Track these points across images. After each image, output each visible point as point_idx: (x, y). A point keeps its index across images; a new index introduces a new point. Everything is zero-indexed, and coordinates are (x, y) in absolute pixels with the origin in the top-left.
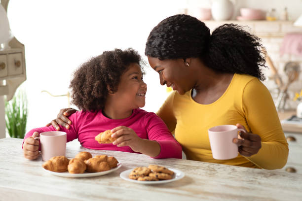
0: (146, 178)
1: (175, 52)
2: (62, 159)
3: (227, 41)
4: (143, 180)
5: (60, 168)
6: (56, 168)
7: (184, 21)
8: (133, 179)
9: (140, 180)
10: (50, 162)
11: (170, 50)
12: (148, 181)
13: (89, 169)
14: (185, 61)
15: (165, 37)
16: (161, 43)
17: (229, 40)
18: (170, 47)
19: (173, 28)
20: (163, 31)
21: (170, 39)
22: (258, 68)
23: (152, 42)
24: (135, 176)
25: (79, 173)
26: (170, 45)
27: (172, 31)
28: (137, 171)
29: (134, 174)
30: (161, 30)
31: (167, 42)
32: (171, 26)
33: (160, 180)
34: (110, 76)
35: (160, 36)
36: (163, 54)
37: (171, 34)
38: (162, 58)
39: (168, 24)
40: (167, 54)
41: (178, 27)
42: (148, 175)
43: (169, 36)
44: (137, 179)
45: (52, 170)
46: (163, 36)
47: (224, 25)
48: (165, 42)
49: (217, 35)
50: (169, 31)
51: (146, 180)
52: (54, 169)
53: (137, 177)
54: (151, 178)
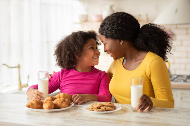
0: (98, 110)
1: (115, 35)
2: (38, 101)
3: (149, 35)
4: (97, 111)
5: (37, 107)
6: (35, 107)
7: (125, 18)
8: (91, 110)
9: (95, 111)
10: (31, 103)
11: (112, 34)
12: (100, 111)
13: (56, 107)
14: (120, 42)
15: (112, 25)
16: (108, 28)
17: (150, 35)
18: (113, 32)
19: (117, 21)
20: (111, 21)
21: (114, 27)
22: (166, 53)
23: (104, 26)
24: (92, 109)
25: (51, 109)
26: (113, 31)
27: (116, 23)
28: (93, 106)
29: (92, 107)
30: (110, 20)
31: (112, 28)
32: (116, 19)
33: (107, 111)
34: (76, 47)
35: (109, 24)
36: (108, 35)
37: (115, 24)
38: (107, 37)
39: (115, 18)
40: (110, 36)
41: (120, 21)
42: (100, 108)
43: (113, 25)
44: (93, 111)
45: (33, 108)
46: (110, 24)
47: (149, 24)
48: (110, 28)
49: (144, 31)
50: (115, 22)
51: (98, 111)
52: (34, 107)
53: (93, 109)
54: (102, 110)
